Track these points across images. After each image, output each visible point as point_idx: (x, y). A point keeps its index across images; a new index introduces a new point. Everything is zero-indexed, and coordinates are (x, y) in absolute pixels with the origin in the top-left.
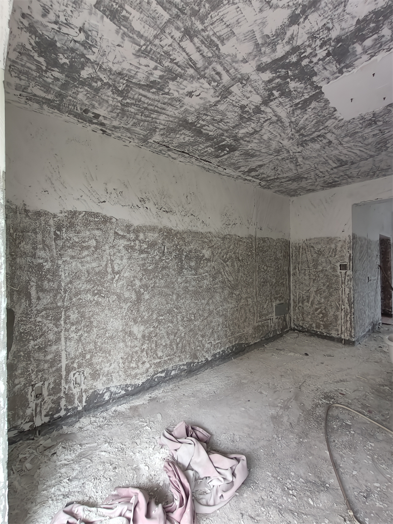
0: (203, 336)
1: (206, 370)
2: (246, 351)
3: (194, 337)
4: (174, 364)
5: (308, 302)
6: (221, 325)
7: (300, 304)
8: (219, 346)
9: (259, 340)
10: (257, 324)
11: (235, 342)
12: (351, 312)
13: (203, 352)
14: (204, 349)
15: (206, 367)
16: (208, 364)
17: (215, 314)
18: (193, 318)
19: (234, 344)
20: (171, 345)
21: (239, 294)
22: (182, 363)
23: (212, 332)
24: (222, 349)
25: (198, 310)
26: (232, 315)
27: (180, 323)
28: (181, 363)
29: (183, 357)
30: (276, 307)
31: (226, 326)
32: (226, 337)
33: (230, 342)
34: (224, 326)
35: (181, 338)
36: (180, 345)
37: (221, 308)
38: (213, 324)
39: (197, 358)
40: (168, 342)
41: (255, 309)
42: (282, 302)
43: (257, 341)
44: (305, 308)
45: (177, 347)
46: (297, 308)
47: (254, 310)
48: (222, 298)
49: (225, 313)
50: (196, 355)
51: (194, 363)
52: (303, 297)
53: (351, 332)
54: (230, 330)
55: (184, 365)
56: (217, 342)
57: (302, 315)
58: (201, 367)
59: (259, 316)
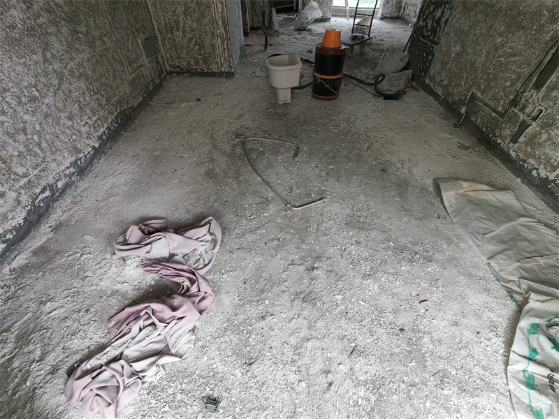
0: (70, 118)
1: (100, 160)
2: (133, 118)
3: (58, 124)
4: (54, 174)
5: (178, 30)
6: (87, 93)
7: (170, 35)
8: (100, 124)
9: (141, 99)
10: (130, 78)
11: (116, 111)
12: (227, 36)
13: (83, 140)
14: (84, 136)
15: (98, 157)
16: (98, 152)
17: (69, 77)
18: (37, 94)
19: (116, 114)
20: (29, 150)
21: (87, 32)
22: (65, 166)
23: (81, 108)
24: (106, 126)
25: (36, 76)
26: (94, 71)
27: (19, 109)
28: (63, 168)
29: (60, 158)
30: (144, 45)
31: (94, 91)
32: (103, 109)
33: (110, 113)
34: (92, 93)
35: (39, 134)
36: (44, 144)
37: (71, 64)
38: (75, 94)
39: (80, 151)
40: (21, 148)
41: (120, 54)
42: (147, 35)
43: (140, 101)
44: (177, 40)
45: (42, 150)
46: (166, 42)
47: (119, 56)
48: (64, 43)
49: (82, 71)
50: (75, 148)
51: (80, 159)
52: (170, 23)
53: (230, 62)
54: (103, 96)
55: (68, 168)
56: (94, 119)
57: (176, 51)
58: (92, 160)
59: (129, 65)
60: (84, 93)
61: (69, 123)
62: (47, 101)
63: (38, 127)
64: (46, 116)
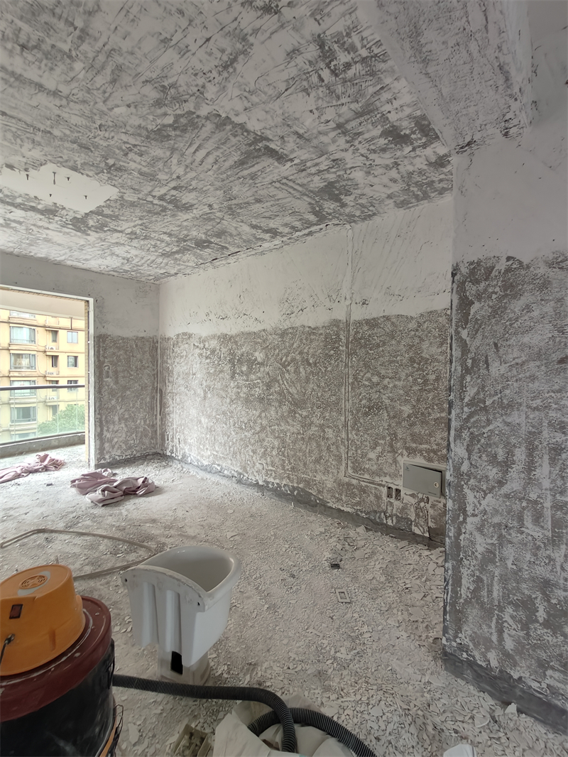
0: (254, 452)
3: (245, 448)
4: (227, 465)
6: (276, 450)
8: (273, 475)
10: (346, 480)
13: (253, 470)
14: (255, 468)
15: (256, 490)
16: (258, 487)
19: (295, 485)
21: (307, 417)
23: (264, 453)
24: (277, 481)
26: (294, 442)
29: (234, 463)
33: (288, 478)
34: (281, 453)
36: (232, 450)
38: (266, 443)
39: (247, 473)
41: (342, 451)
47: (339, 452)
48: (279, 414)
50: (246, 468)
54: (290, 463)
55: (234, 471)
56: (270, 468)
58: (251, 485)
59: (354, 468)
60: (273, 448)
61: (252, 454)
62: (246, 434)
63: (234, 440)
64: (241, 439)
